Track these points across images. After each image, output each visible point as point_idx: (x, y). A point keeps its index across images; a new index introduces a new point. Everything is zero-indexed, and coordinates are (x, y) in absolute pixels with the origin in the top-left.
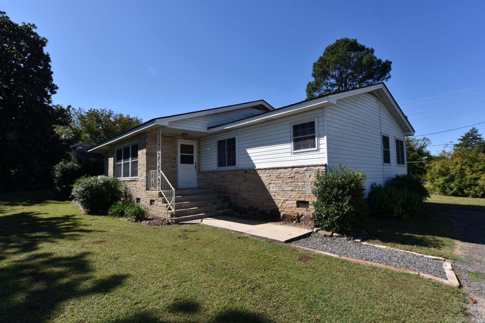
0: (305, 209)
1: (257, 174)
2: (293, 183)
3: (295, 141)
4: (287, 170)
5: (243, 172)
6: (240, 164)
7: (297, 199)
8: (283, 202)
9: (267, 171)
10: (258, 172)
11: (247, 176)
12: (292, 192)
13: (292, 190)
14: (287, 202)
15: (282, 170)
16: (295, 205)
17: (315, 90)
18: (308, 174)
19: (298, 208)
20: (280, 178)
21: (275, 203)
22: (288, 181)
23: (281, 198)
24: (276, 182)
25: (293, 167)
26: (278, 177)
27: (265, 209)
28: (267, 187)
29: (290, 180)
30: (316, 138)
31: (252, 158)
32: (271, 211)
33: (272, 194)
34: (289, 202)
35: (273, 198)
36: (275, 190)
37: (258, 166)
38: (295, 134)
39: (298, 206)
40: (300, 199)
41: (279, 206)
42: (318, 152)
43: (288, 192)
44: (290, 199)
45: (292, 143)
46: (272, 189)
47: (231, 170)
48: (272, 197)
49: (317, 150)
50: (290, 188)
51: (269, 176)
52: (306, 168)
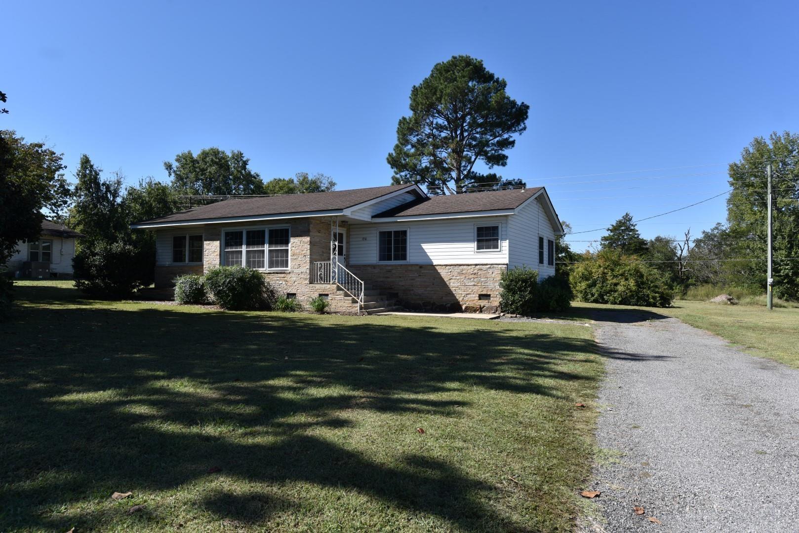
0: (487, 301)
1: (436, 270)
2: (476, 280)
3: (478, 241)
4: (470, 267)
5: (418, 268)
6: (412, 257)
7: (479, 293)
8: (464, 297)
9: (448, 267)
10: (437, 268)
11: (423, 271)
12: (475, 287)
13: (474, 285)
14: (469, 296)
15: (465, 267)
16: (478, 298)
17: (411, 130)
18: (490, 271)
19: (480, 301)
20: (462, 274)
21: (455, 297)
22: (471, 277)
23: (462, 293)
24: (458, 278)
25: (476, 265)
26: (460, 273)
27: (444, 304)
28: (447, 283)
29: (473, 276)
30: (499, 241)
31: (429, 254)
32: (452, 304)
33: (452, 289)
34: (471, 295)
35: (454, 293)
36: (456, 285)
37: (435, 263)
38: (478, 235)
39: (480, 299)
40: (482, 293)
41: (460, 299)
42: (499, 253)
43: (470, 287)
44: (472, 293)
45: (476, 242)
46: (453, 285)
47: (401, 265)
48: (452, 292)
49: (500, 251)
50: (473, 283)
51: (450, 272)
52: (489, 266)
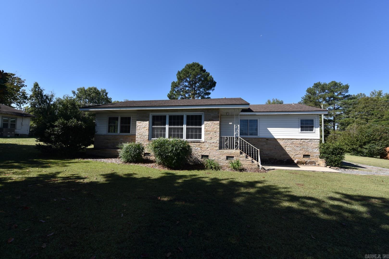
0: (308, 158)
1: (277, 141)
2: (301, 147)
3: (301, 127)
4: (297, 140)
5: (265, 140)
6: (261, 134)
7: (304, 154)
8: (294, 156)
9: (284, 140)
10: (278, 140)
11: (268, 142)
12: (301, 151)
13: (301, 150)
14: (297, 155)
15: (294, 140)
16: (303, 157)
18: (310, 143)
19: (304, 158)
20: (293, 144)
21: (289, 156)
22: (298, 145)
23: (293, 154)
24: (290, 146)
25: (302, 139)
26: (292, 143)
27: (282, 159)
28: (284, 148)
29: (300, 145)
30: (314, 128)
31: (272, 133)
32: (287, 160)
33: (287, 152)
34: (299, 155)
35: (288, 154)
36: (289, 149)
37: (276, 137)
38: (301, 124)
39: (304, 157)
40: (305, 154)
41: (292, 157)
42: (314, 133)
43: (298, 151)
44: (299, 154)
46: (287, 149)
47: (255, 138)
48: (287, 153)
49: (315, 133)
50: (300, 149)
51: (286, 143)
52: (309, 140)
